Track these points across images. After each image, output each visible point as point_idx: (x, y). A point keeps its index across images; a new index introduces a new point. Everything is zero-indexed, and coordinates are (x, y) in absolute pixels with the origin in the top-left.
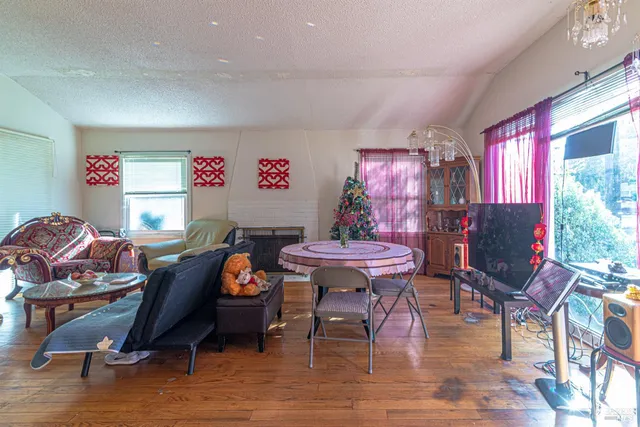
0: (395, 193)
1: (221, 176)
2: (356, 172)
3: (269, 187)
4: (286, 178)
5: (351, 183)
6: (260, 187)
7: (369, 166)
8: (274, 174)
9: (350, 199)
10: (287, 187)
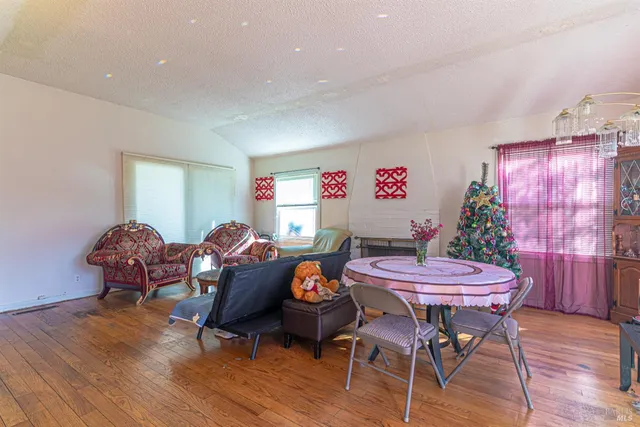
0: (554, 200)
1: (343, 188)
2: (485, 174)
3: (385, 197)
4: (403, 188)
5: (476, 189)
6: (377, 197)
7: (511, 166)
8: (391, 183)
9: (472, 208)
10: (404, 196)
